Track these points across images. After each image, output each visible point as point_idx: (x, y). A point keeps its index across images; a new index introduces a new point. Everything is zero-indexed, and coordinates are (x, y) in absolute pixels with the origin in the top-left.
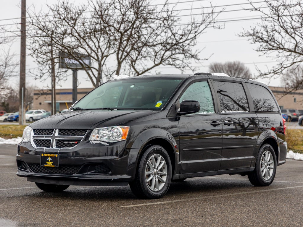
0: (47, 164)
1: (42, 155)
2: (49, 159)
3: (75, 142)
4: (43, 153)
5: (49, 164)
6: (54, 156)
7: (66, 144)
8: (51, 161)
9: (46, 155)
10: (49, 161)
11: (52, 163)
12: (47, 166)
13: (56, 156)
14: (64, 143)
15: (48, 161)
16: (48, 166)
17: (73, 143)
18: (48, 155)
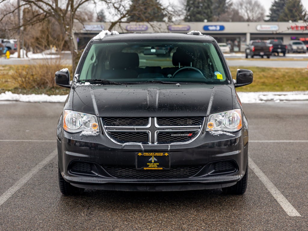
0: (148, 166)
1: (140, 154)
2: (153, 159)
3: (188, 135)
4: (141, 151)
5: (153, 166)
6: (162, 155)
7: (175, 137)
8: (155, 162)
9: (147, 154)
10: (153, 161)
11: (157, 165)
12: (148, 168)
13: (166, 154)
14: (172, 137)
15: (151, 162)
16: (150, 169)
17: (186, 136)
18: (151, 154)
